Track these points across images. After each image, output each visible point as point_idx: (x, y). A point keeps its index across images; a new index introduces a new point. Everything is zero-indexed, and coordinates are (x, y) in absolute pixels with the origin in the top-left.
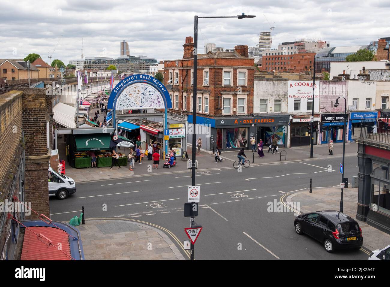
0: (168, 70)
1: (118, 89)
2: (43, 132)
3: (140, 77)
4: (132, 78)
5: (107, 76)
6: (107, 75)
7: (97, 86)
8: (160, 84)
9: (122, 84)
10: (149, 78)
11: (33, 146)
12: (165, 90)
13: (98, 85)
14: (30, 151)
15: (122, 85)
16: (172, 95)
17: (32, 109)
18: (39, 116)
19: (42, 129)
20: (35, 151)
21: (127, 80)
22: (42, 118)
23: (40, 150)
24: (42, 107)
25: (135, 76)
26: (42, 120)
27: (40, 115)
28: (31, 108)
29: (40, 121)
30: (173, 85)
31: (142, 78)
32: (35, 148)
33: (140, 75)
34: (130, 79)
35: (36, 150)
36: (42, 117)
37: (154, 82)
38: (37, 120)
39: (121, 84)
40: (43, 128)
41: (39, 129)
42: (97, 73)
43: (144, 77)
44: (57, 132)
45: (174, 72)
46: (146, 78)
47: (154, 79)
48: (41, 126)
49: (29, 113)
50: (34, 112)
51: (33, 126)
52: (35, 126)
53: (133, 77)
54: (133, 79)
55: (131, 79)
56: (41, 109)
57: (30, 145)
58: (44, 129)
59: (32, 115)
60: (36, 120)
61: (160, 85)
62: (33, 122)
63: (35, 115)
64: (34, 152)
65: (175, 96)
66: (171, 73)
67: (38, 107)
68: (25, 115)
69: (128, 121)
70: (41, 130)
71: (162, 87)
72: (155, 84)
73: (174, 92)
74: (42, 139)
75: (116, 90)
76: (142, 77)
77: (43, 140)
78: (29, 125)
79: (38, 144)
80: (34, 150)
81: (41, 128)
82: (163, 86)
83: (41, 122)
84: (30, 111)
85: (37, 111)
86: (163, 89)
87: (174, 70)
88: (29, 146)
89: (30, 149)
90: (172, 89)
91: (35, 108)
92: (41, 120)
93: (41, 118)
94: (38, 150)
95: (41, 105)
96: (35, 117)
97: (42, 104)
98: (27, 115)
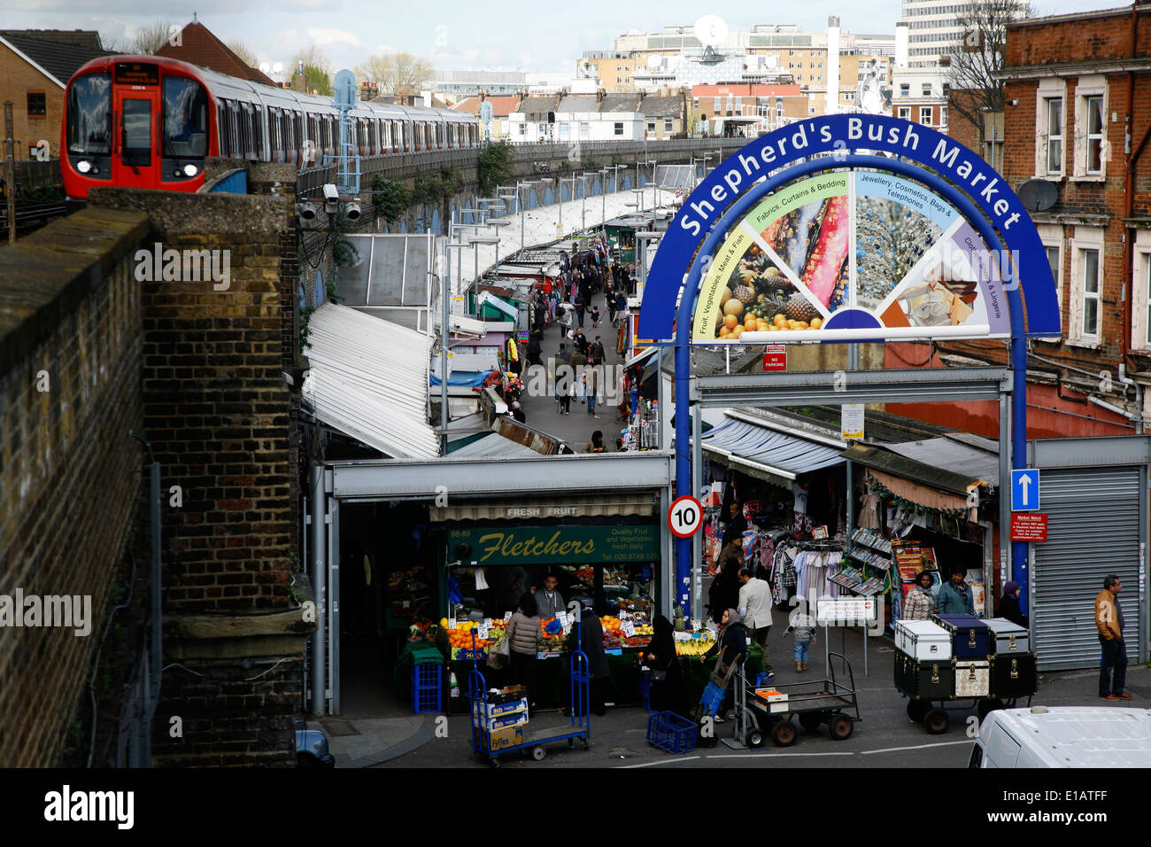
0: (1034, 83)
1: (704, 208)
2: (267, 470)
3: (851, 128)
4: (800, 141)
5: (619, 137)
6: (618, 132)
7: (556, 201)
8: (980, 177)
9: (734, 178)
10: (909, 135)
11: (207, 555)
12: (1015, 217)
13: (562, 190)
14: (186, 587)
15: (733, 185)
16: (1055, 250)
17: (204, 323)
18: (246, 373)
19: (262, 451)
20: (216, 585)
21: (767, 154)
22: (264, 384)
23: (249, 578)
24: (264, 311)
25: (818, 128)
26: (266, 396)
27: (252, 361)
28: (197, 316)
29: (255, 402)
30: (1064, 182)
31: (859, 136)
32: (218, 567)
33: (851, 121)
34: (781, 143)
35: (223, 580)
36: (264, 378)
37: (942, 160)
38: (235, 396)
39: (727, 178)
40: (267, 446)
41: (243, 450)
42: (551, 118)
43: (875, 134)
44: (328, 482)
45: (1071, 96)
46: (886, 135)
47: (943, 143)
48: (259, 433)
49: (187, 348)
50: (213, 344)
51: (207, 434)
52: (221, 434)
53: (803, 134)
54: (805, 143)
55: (788, 145)
56: (258, 323)
57: (189, 550)
58: (273, 450)
59: (201, 361)
60: (228, 397)
61: (982, 185)
62: (210, 410)
63: (222, 362)
64: (212, 593)
65: (1075, 254)
66: (1053, 101)
67: (241, 312)
68: (161, 361)
69: (764, 418)
70: (260, 458)
71: (995, 198)
72: (951, 174)
73: (1069, 230)
74: (263, 511)
75: (694, 216)
76: (865, 129)
77: (268, 516)
78: (186, 427)
79: (240, 542)
80: (210, 580)
81: (256, 446)
82: (1003, 191)
83: (261, 409)
84: (190, 337)
85: (236, 336)
86: (1001, 206)
87: (1072, 82)
88: (185, 556)
89: (188, 575)
90: (1057, 207)
91: (223, 323)
92: (255, 395)
93: (256, 384)
94: (239, 579)
95: (258, 301)
96: (223, 372)
97: (266, 296)
98: (174, 361)
